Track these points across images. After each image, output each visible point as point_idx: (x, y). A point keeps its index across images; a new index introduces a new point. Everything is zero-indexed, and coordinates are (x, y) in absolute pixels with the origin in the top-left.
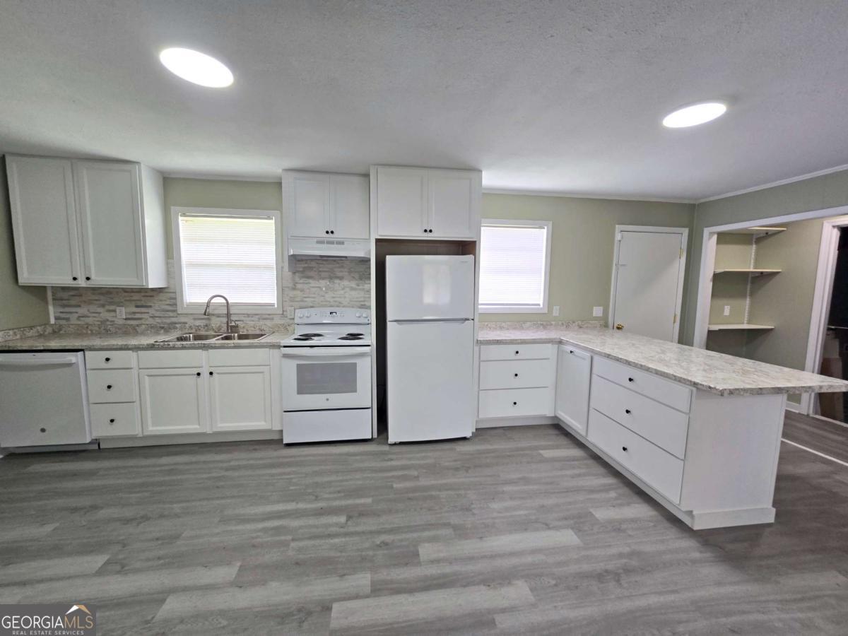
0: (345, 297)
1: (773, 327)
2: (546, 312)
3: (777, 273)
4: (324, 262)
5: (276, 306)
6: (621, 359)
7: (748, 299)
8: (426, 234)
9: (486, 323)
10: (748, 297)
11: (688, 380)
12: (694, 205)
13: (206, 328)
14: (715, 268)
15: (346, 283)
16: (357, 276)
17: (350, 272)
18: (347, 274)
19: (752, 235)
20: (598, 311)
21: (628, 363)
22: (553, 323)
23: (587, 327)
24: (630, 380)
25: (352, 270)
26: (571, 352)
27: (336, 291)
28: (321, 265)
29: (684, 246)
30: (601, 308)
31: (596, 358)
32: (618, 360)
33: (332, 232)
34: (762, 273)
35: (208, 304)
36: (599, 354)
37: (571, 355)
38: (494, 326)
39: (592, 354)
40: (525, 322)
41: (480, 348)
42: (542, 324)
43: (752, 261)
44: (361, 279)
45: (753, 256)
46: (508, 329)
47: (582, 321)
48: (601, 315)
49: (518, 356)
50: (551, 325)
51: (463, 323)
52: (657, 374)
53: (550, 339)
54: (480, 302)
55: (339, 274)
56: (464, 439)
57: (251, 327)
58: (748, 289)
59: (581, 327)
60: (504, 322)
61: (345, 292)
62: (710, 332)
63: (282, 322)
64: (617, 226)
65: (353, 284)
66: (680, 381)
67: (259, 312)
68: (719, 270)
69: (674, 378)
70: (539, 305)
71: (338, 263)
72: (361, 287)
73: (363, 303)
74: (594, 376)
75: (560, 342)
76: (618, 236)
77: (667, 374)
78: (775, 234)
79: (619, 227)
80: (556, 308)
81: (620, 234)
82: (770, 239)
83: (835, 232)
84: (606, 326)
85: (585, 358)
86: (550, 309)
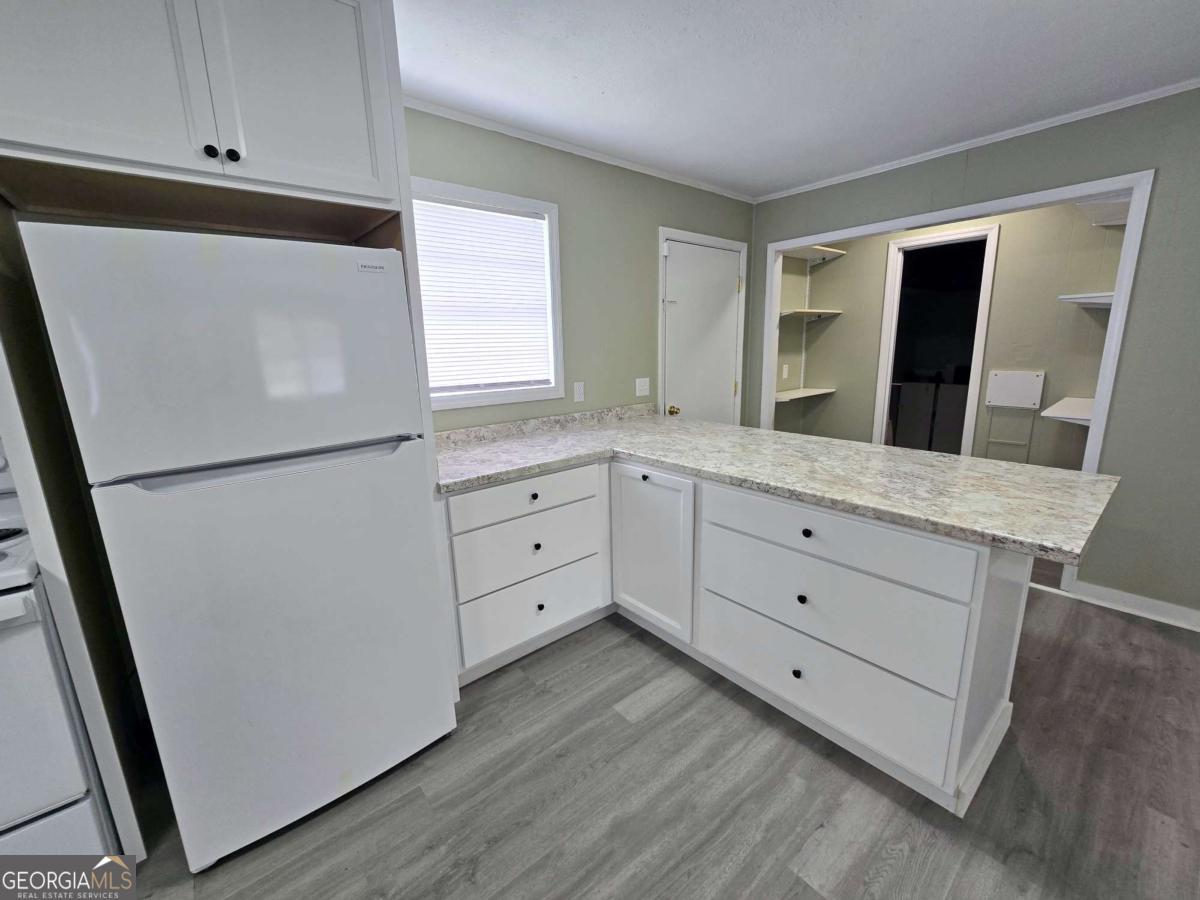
1: (834, 390)
2: (563, 396)
3: (838, 316)
6: (776, 488)
7: (804, 354)
8: (213, 165)
9: (445, 434)
10: (804, 351)
11: (974, 532)
12: (750, 206)
14: (782, 308)
19: (806, 260)
20: (642, 386)
21: (794, 496)
22: (577, 416)
23: (630, 418)
24: (807, 533)
26: (645, 478)
29: (743, 274)
30: (648, 379)
31: (706, 487)
32: (767, 490)
34: (819, 316)
36: (718, 479)
37: (643, 483)
38: (464, 437)
39: (697, 480)
40: (525, 420)
41: (447, 502)
42: (557, 422)
43: (807, 299)
45: (807, 293)
46: (494, 440)
47: (622, 407)
48: (647, 393)
49: (541, 504)
50: (574, 420)
51: (395, 449)
52: (879, 518)
53: (595, 454)
54: (432, 385)
58: (804, 340)
59: (620, 419)
60: (485, 425)
62: (779, 405)
64: (661, 228)
66: (948, 534)
68: (788, 311)
69: (930, 528)
70: (547, 382)
74: (705, 529)
75: (614, 457)
76: (664, 248)
77: (911, 519)
78: (836, 258)
79: (663, 232)
80: (578, 387)
81: (665, 244)
82: (828, 267)
83: (900, 257)
84: (656, 411)
85: (680, 491)
86: (569, 389)
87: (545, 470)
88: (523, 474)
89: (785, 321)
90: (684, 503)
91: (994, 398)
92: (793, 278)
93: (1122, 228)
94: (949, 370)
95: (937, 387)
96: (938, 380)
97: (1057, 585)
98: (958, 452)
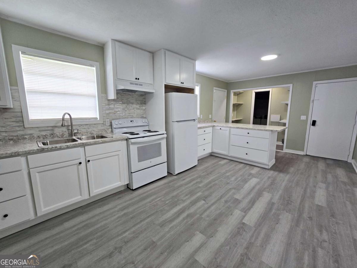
0: (135, 113)
1: (242, 119)
3: (242, 104)
4: (124, 95)
5: (99, 119)
6: (244, 128)
7: (236, 111)
12: (227, 83)
13: (52, 136)
14: (233, 103)
15: (135, 106)
16: (139, 102)
17: (136, 100)
18: (135, 101)
19: (236, 93)
21: (247, 129)
22: (201, 121)
24: (248, 133)
25: (137, 99)
26: (220, 129)
27: (130, 110)
28: (123, 96)
29: (226, 96)
30: (211, 115)
33: (138, 79)
34: (239, 104)
35: (63, 119)
36: (234, 128)
39: (230, 128)
42: (199, 122)
43: (237, 101)
44: (141, 104)
45: (237, 99)
48: (211, 117)
49: (205, 132)
52: (258, 130)
53: (211, 126)
55: (132, 101)
56: (195, 166)
57: (85, 132)
59: (207, 122)
61: (135, 111)
62: (232, 121)
63: (103, 128)
65: (138, 106)
66: (266, 131)
67: (87, 123)
69: (264, 130)
71: (131, 96)
72: (141, 108)
73: (142, 116)
74: (231, 135)
75: (214, 126)
76: (215, 91)
77: (262, 129)
78: (242, 93)
79: (214, 88)
80: (201, 116)
81: (215, 90)
82: (240, 95)
83: (254, 93)
84: (212, 121)
85: (227, 130)
86: (200, 116)
87: (206, 127)
88: (204, 127)
89: (234, 105)
90: (228, 132)
91: (272, 120)
92: (235, 96)
93: (289, 91)
94: (263, 116)
95: (261, 120)
96: (261, 118)
97: (283, 150)
98: (267, 125)
